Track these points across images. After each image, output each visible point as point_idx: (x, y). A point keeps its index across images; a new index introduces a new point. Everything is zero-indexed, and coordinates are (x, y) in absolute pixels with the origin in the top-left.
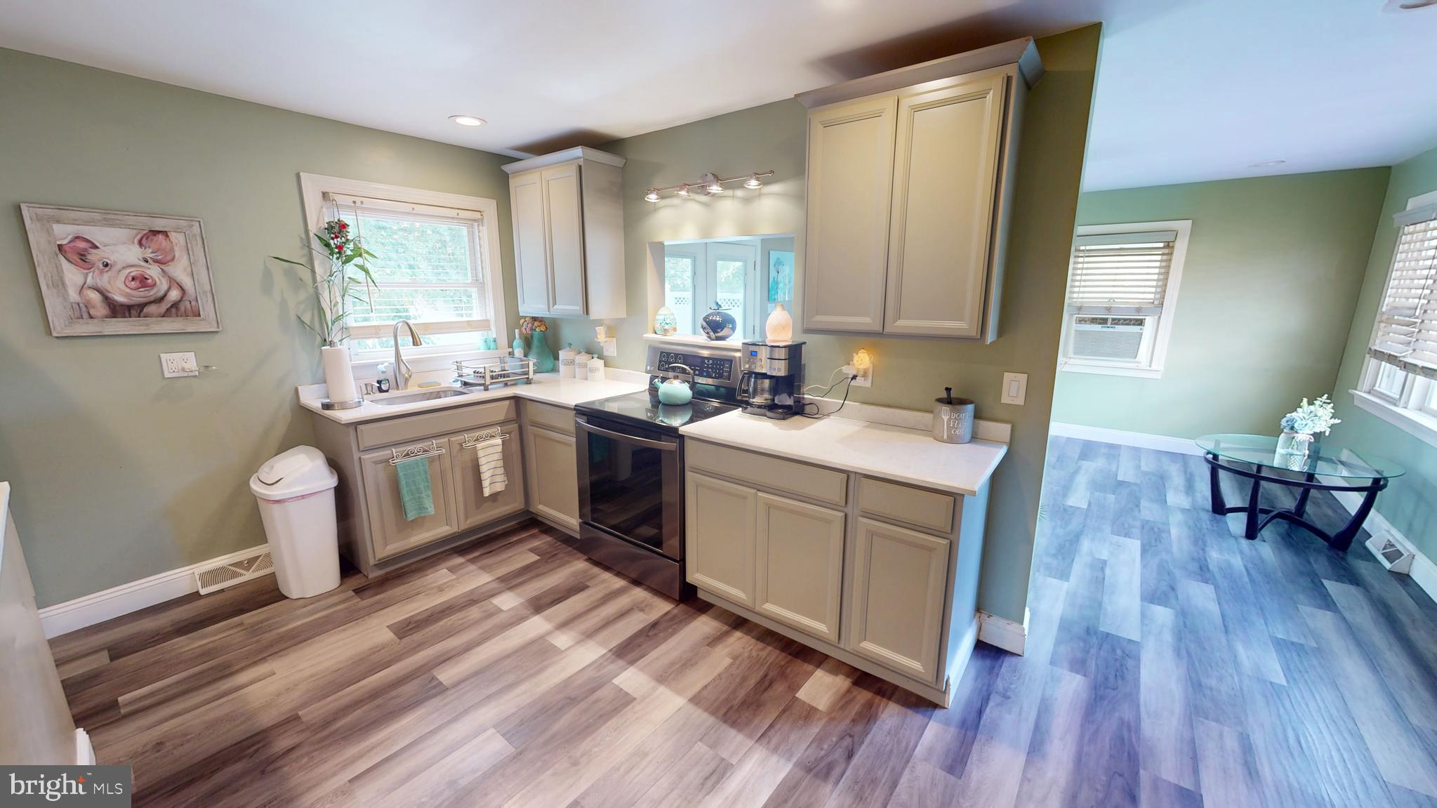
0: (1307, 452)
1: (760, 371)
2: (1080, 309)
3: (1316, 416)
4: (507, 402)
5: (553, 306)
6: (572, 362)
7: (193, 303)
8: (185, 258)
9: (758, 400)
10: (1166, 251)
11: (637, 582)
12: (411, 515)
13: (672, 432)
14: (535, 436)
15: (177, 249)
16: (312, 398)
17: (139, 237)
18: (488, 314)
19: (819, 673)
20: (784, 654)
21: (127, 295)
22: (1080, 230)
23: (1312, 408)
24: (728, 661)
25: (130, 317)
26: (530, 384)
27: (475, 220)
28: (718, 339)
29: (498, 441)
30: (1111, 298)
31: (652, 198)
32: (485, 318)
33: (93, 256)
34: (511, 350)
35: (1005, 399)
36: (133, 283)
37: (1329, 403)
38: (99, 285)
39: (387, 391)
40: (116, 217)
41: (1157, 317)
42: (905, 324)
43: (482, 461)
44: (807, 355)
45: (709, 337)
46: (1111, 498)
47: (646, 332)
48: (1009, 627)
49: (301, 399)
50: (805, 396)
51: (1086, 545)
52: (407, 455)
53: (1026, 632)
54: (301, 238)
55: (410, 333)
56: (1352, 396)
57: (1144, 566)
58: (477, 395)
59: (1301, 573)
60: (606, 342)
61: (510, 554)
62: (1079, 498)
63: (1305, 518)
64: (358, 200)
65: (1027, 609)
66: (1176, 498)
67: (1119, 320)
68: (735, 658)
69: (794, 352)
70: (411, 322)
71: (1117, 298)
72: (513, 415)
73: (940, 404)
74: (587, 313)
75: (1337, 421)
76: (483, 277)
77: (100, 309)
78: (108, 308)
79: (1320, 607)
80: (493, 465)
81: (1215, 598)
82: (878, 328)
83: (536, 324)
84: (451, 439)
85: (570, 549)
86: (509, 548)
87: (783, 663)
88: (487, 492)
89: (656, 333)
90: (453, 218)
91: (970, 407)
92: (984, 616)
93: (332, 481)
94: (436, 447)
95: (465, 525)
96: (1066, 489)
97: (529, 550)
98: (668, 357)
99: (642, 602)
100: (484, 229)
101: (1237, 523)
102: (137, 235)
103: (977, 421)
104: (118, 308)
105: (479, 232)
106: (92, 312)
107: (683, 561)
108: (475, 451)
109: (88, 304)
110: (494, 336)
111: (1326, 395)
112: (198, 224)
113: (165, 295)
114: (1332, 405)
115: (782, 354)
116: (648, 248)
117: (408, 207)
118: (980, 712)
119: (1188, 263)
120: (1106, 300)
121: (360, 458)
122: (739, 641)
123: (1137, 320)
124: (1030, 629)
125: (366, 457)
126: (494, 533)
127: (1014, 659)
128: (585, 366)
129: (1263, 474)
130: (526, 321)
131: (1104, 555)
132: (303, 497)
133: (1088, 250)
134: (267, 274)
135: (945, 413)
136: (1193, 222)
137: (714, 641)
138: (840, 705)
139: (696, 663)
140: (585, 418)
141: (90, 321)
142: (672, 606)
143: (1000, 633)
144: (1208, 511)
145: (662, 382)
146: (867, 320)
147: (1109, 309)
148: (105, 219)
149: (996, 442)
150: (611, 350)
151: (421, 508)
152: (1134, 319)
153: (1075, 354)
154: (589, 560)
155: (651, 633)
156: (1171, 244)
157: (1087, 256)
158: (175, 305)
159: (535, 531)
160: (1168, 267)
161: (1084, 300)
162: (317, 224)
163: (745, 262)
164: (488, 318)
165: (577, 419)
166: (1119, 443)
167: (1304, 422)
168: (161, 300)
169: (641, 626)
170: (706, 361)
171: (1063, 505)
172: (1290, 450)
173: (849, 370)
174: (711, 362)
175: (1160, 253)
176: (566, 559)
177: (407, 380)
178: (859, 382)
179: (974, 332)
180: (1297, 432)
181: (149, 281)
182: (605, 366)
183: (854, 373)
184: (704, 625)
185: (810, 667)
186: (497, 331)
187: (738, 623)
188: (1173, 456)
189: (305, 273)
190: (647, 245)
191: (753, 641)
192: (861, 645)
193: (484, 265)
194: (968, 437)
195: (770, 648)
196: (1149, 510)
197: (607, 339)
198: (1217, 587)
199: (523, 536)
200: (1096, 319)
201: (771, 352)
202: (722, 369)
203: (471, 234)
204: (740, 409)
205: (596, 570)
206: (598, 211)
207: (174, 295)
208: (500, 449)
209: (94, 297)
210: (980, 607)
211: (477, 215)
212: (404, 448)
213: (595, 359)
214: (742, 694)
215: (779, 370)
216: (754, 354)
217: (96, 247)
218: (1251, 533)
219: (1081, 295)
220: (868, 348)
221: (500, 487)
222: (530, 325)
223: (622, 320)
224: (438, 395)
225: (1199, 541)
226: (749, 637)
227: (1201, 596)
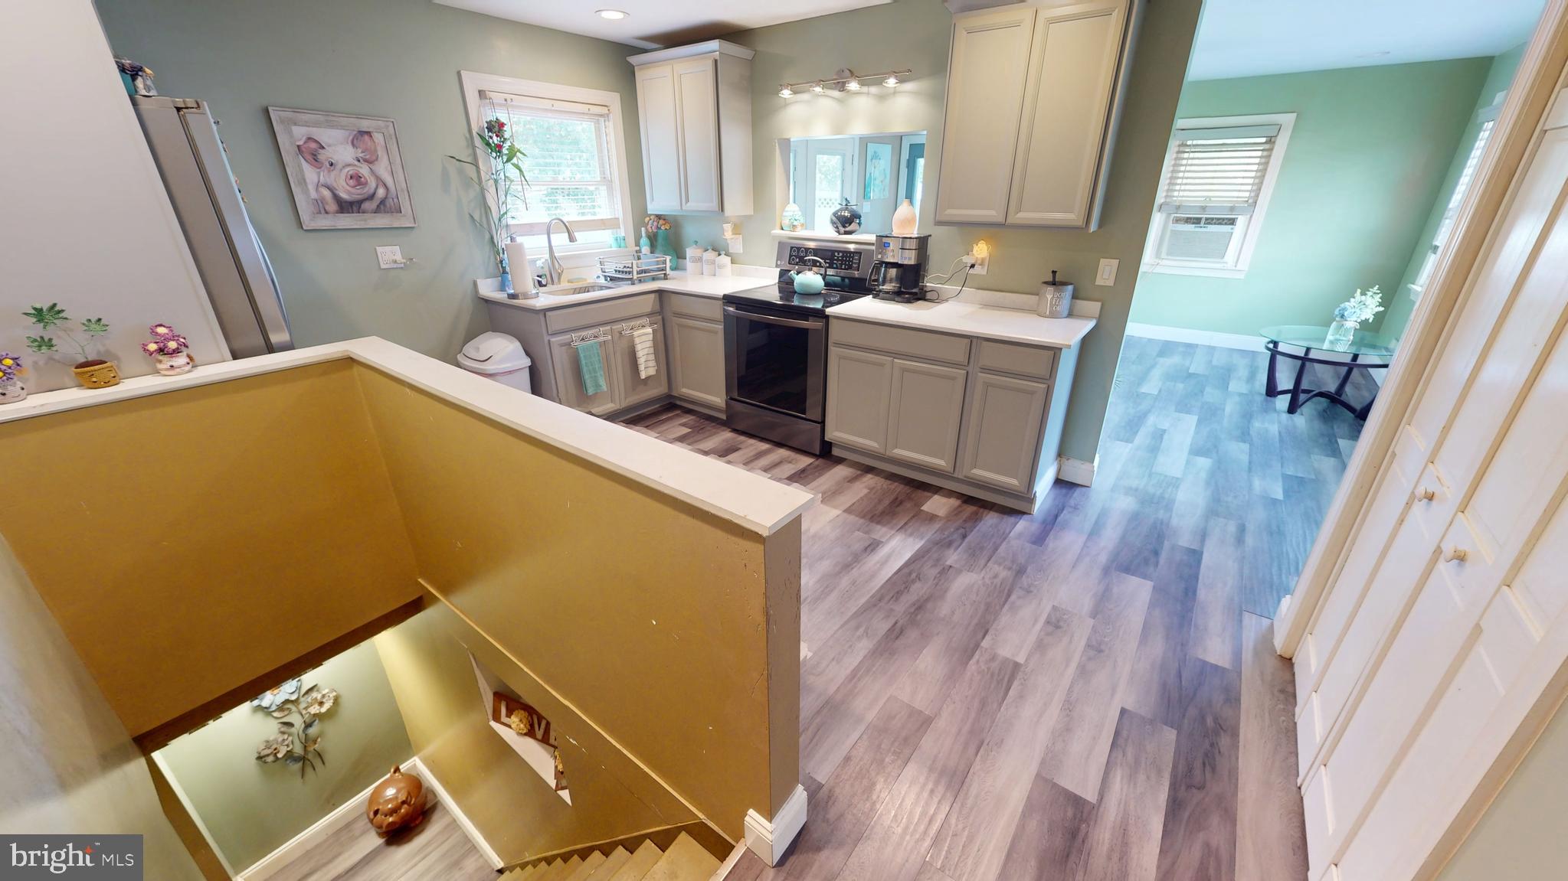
0: (1352, 338)
1: (892, 261)
2: (1178, 208)
3: (1364, 304)
4: (652, 296)
5: (686, 203)
6: (700, 259)
7: (395, 200)
8: (386, 157)
9: (887, 287)
10: (1267, 146)
11: (780, 445)
12: (591, 392)
13: (820, 314)
14: (680, 326)
15: (379, 148)
16: (488, 288)
17: (351, 138)
18: (616, 213)
19: (936, 497)
20: (908, 487)
21: (349, 193)
22: (1179, 123)
23: (1363, 298)
24: (866, 491)
25: (353, 213)
26: (667, 279)
27: (601, 116)
28: (846, 233)
29: (649, 330)
30: (1208, 197)
31: (786, 93)
32: (613, 217)
33: (323, 156)
34: (638, 248)
35: (1099, 282)
36: (351, 181)
37: (1378, 294)
38: (329, 183)
39: (545, 286)
40: (334, 119)
41: (1249, 216)
42: (1026, 216)
43: (639, 347)
44: (932, 248)
45: (838, 232)
46: (1180, 386)
47: (775, 229)
48: (1083, 467)
49: (480, 291)
50: (928, 284)
51: (1151, 420)
52: (583, 339)
53: (1095, 469)
54: (466, 138)
55: (565, 230)
56: (1409, 290)
57: (1197, 432)
58: (626, 289)
59: (1322, 435)
60: (732, 239)
61: (665, 428)
62: (1151, 386)
63: (1343, 398)
64: (508, 97)
65: (1097, 456)
66: (1237, 386)
67: (1212, 219)
68: (871, 489)
69: (923, 242)
70: (565, 219)
71: (1213, 197)
72: (657, 308)
73: (1045, 285)
74: (722, 210)
75: (1382, 309)
76: (611, 174)
77: (332, 206)
78: (337, 205)
79: (1327, 456)
80: (646, 351)
81: (1248, 451)
82: (1001, 219)
83: (661, 222)
84: (613, 327)
85: (714, 424)
86: (661, 424)
87: (908, 492)
88: (643, 375)
89: (782, 229)
90: (583, 113)
91: (1070, 288)
92: (1064, 460)
93: (527, 362)
94: (604, 334)
95: (625, 404)
96: (1142, 379)
97: (680, 425)
98: (798, 252)
99: (788, 457)
100: (610, 124)
101: (1283, 402)
102: (350, 135)
103: (1074, 301)
104: (344, 204)
105: (605, 128)
106: (327, 208)
107: (823, 423)
108: (632, 338)
109: (323, 200)
110: (623, 235)
111: (1377, 286)
112: (392, 125)
113: (374, 193)
114: (1381, 295)
115: (913, 244)
116: (777, 144)
117: (547, 104)
118: (1056, 517)
119: (1287, 158)
120: (1202, 199)
121: (549, 341)
122: (869, 480)
123: (1230, 219)
124: (1099, 467)
125: (553, 340)
126: (643, 413)
127: (1084, 489)
128: (713, 262)
129: (1312, 355)
130: (650, 219)
131: (1165, 425)
132: (510, 372)
133: (1194, 145)
134: (445, 174)
135: (1049, 293)
136: (1298, 115)
137: (852, 480)
138: (955, 512)
139: (842, 492)
140: (735, 305)
141: (326, 215)
142: (813, 460)
143: (1075, 471)
144: (1262, 394)
145: (797, 274)
146: (993, 213)
147: (1204, 209)
148: (327, 121)
149: (1088, 317)
150: (736, 245)
151: (598, 386)
152: (1227, 219)
153: (1168, 254)
154: (735, 431)
155: (802, 476)
156: (1273, 140)
157: (1193, 152)
158: (383, 202)
159: (678, 412)
160: (1267, 164)
161: (1184, 199)
162: (478, 123)
163: (844, 156)
164: (617, 216)
165: (726, 308)
166: (1196, 343)
167: (1353, 310)
168: (372, 197)
169: (793, 472)
170: (836, 254)
171: (1137, 392)
172: (1338, 337)
173: (968, 260)
174: (841, 254)
175: (1262, 148)
176: (714, 430)
177: (560, 275)
178: (977, 270)
179: (1080, 222)
180: (1346, 320)
181: (363, 179)
182: (732, 263)
183: (973, 262)
184: (840, 472)
185: (929, 494)
186: (626, 230)
187: (869, 470)
188: (1243, 353)
189: (470, 171)
190: (776, 141)
191: (883, 480)
192: (972, 472)
193: (611, 161)
194: (1066, 313)
195: (896, 484)
196: (1212, 395)
197: (734, 236)
198: (1251, 445)
199: (670, 415)
200: (1191, 218)
201: (903, 243)
202: (852, 261)
203: (598, 130)
204: (871, 296)
205: (742, 438)
206: (735, 107)
207: (381, 192)
208: (651, 337)
209: (326, 193)
210: (1061, 454)
211: (604, 110)
212: (580, 334)
213: (723, 256)
214: (881, 508)
215: (910, 259)
216: (886, 245)
217: (323, 148)
218: (1292, 409)
219: (1181, 194)
220: (988, 239)
221: (652, 372)
222: (655, 224)
223: (748, 218)
224: (586, 290)
225: (1247, 416)
226: (879, 478)
227: (1238, 451)
